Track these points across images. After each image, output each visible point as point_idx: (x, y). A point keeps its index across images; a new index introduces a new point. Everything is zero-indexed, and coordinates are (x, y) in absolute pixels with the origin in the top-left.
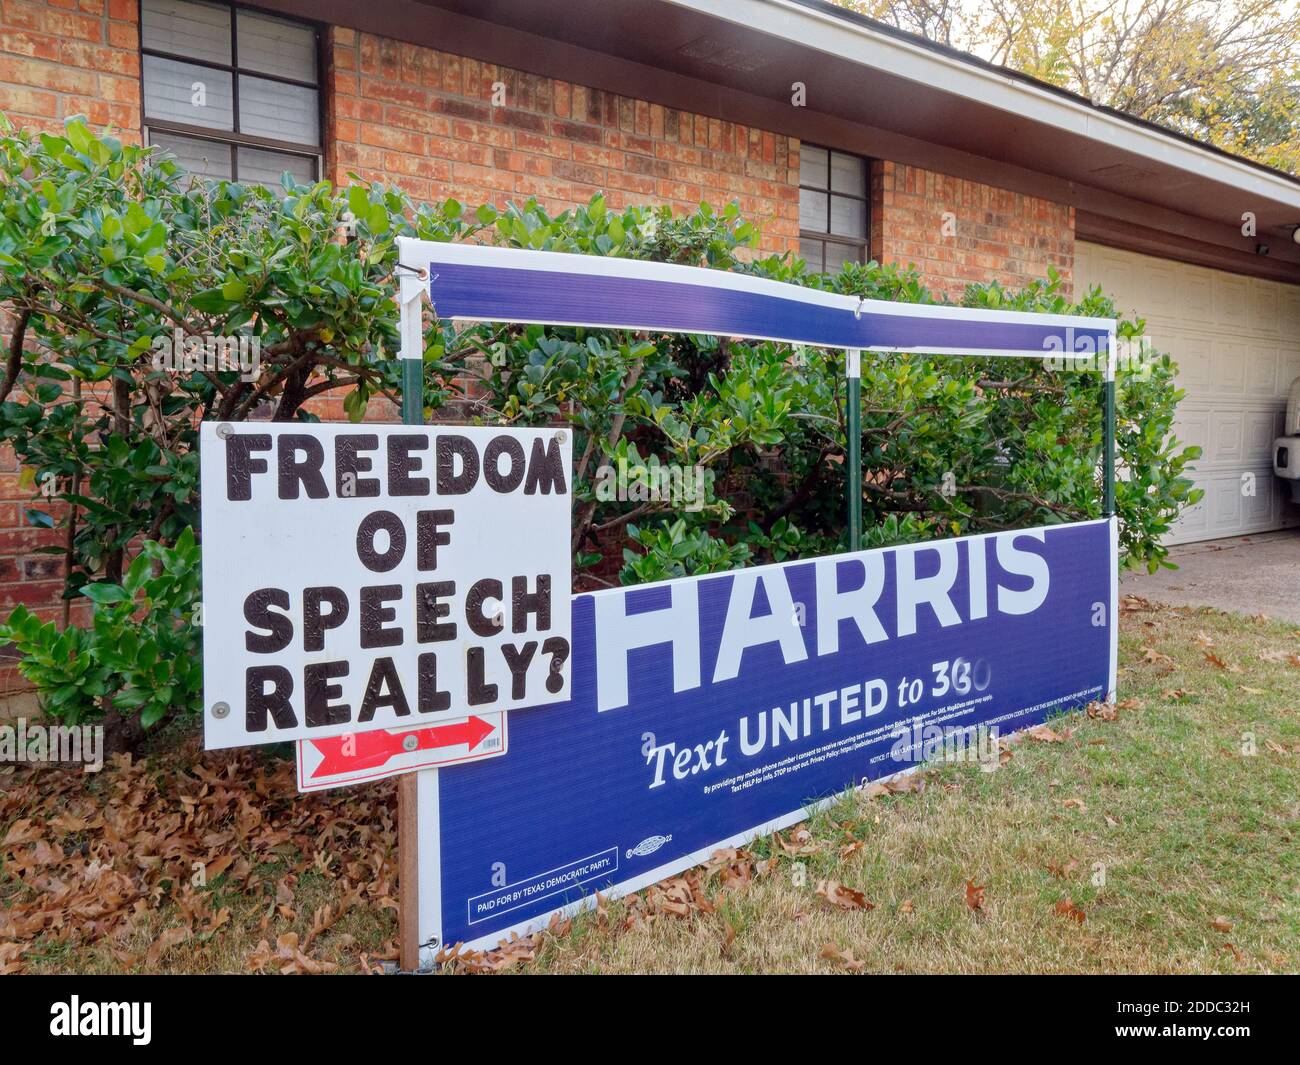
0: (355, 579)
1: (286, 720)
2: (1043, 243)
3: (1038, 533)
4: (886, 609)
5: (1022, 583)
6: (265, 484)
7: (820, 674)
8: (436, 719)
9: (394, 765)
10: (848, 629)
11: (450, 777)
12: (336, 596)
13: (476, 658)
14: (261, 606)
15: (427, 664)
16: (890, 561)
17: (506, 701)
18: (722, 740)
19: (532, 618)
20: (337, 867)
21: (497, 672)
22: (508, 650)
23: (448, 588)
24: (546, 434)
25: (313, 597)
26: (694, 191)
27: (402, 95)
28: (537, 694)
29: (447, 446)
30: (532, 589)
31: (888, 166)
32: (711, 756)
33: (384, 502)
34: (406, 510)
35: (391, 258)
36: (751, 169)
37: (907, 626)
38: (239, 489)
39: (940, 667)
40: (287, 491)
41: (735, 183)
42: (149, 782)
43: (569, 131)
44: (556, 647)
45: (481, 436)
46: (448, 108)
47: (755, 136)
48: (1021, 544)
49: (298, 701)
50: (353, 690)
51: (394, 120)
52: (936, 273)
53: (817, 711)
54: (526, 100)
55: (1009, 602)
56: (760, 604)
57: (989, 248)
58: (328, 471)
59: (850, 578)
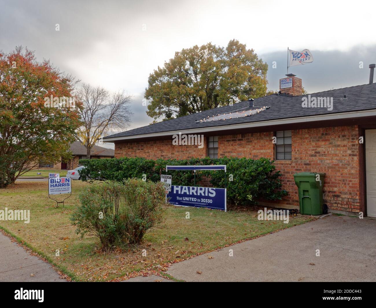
2: (344, 136)
5: (212, 193)
7: (189, 196)
10: (193, 193)
11: (167, 194)
16: (197, 188)
18: (182, 198)
19: (170, 186)
21: (168, 189)
23: (167, 184)
24: (170, 176)
28: (170, 191)
29: (167, 176)
34: (166, 179)
35: (166, 166)
38: (162, 178)
39: (202, 199)
43: (239, 140)
46: (227, 141)
48: (212, 189)
51: (223, 143)
52: (306, 148)
53: (190, 199)
54: (234, 138)
55: (210, 195)
56: (185, 189)
57: (323, 141)
58: (164, 177)
59: (193, 189)
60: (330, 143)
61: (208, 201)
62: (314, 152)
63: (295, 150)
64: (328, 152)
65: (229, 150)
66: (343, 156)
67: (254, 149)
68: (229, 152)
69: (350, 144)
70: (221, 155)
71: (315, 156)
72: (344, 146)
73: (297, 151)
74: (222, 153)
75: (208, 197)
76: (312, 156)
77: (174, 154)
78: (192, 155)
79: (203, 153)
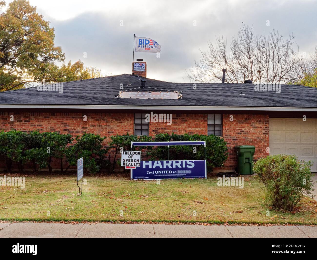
0: (128, 159)
1: (125, 165)
3: (193, 161)
4: (172, 165)
5: (190, 165)
6: (124, 154)
7: (163, 169)
8: (132, 166)
9: (130, 168)
10: (167, 166)
11: (133, 170)
12: (127, 159)
13: (134, 163)
14: (124, 159)
15: (132, 163)
16: (172, 162)
17: (136, 166)
18: (154, 172)
19: (138, 162)
21: (136, 164)
22: (136, 163)
23: (133, 160)
24: (139, 152)
25: (126, 159)
26: (190, 122)
28: (138, 166)
29: (133, 152)
30: (138, 160)
31: (224, 115)
32: (153, 173)
33: (130, 155)
34: (131, 155)
35: (131, 142)
36: (199, 119)
37: (174, 167)
38: (123, 154)
39: (179, 171)
40: (125, 154)
44: (139, 164)
45: (135, 152)
49: (125, 164)
50: (128, 164)
52: (234, 128)
53: (163, 172)
55: (188, 167)
56: (158, 163)
57: (246, 123)
58: (127, 153)
59: (167, 162)
60: (252, 125)
61: (186, 172)
62: (240, 131)
63: (225, 129)
64: (250, 131)
66: (260, 134)
67: (190, 127)
68: (162, 129)
69: (264, 126)
71: (241, 134)
72: (260, 128)
73: (227, 130)
76: (238, 133)
77: (86, 128)
78: (115, 130)
79: (131, 128)
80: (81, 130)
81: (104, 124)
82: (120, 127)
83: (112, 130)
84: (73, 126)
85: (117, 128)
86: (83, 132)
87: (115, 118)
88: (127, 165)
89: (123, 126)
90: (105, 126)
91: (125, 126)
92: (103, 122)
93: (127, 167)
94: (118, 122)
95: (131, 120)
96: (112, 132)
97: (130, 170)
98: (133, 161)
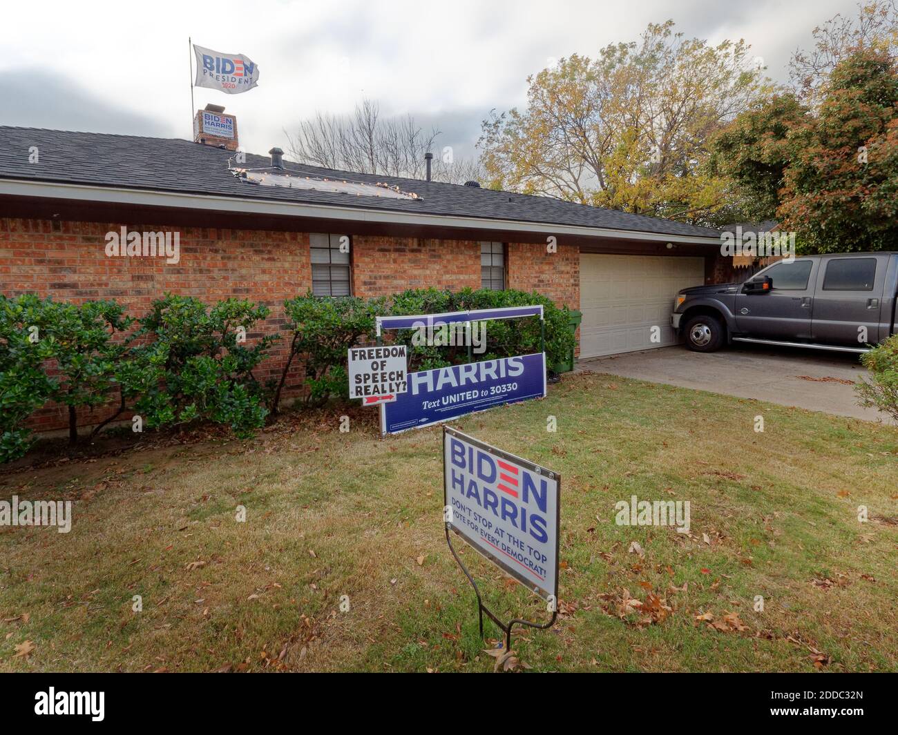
0: (371, 372)
1: (361, 394)
2: (567, 259)
3: (520, 357)
4: (478, 375)
5: (516, 369)
6: (357, 358)
8: (384, 395)
9: (378, 402)
10: (468, 380)
11: (387, 404)
12: (368, 375)
13: (391, 385)
14: (357, 377)
15: (383, 386)
16: (478, 365)
17: (396, 392)
18: (439, 401)
19: (400, 378)
20: (366, 425)
21: (394, 387)
22: (396, 383)
23: (386, 373)
24: (401, 347)
25: (365, 375)
26: (448, 261)
27: (369, 249)
28: (401, 391)
29: (385, 350)
30: (400, 373)
31: (510, 244)
32: (436, 404)
33: (375, 360)
34: (379, 361)
35: (374, 320)
36: (466, 252)
37: (483, 379)
38: (354, 359)
39: (492, 388)
40: (361, 359)
41: (461, 257)
42: (327, 412)
43: (413, 251)
44: (404, 383)
45: (390, 348)
46: (381, 250)
47: (466, 243)
48: (514, 360)
49: (363, 391)
50: (371, 390)
51: (368, 255)
53: (460, 397)
54: (401, 244)
55: (512, 373)
56: (446, 375)
57: (547, 264)
58: (367, 355)
59: (468, 369)
60: (554, 268)
61: (507, 387)
62: (537, 280)
63: (513, 277)
64: (552, 281)
65: (388, 272)
66: (566, 286)
67: (447, 272)
68: (386, 277)
69: (573, 270)
70: (365, 283)
71: (539, 286)
72: (568, 273)
73: (516, 278)
74: (367, 280)
75: (509, 380)
76: (535, 286)
77: (152, 278)
78: (255, 284)
79: (304, 277)
80: (130, 284)
81: (215, 266)
82: (270, 273)
83: (245, 285)
84: (91, 270)
85: (260, 278)
86: (139, 293)
87: (252, 246)
88: (370, 394)
89: (279, 271)
90: (219, 270)
91: (286, 271)
92: (212, 258)
93: (369, 400)
94: (263, 259)
95: (301, 251)
96: (248, 291)
97: (377, 408)
98: (387, 377)
